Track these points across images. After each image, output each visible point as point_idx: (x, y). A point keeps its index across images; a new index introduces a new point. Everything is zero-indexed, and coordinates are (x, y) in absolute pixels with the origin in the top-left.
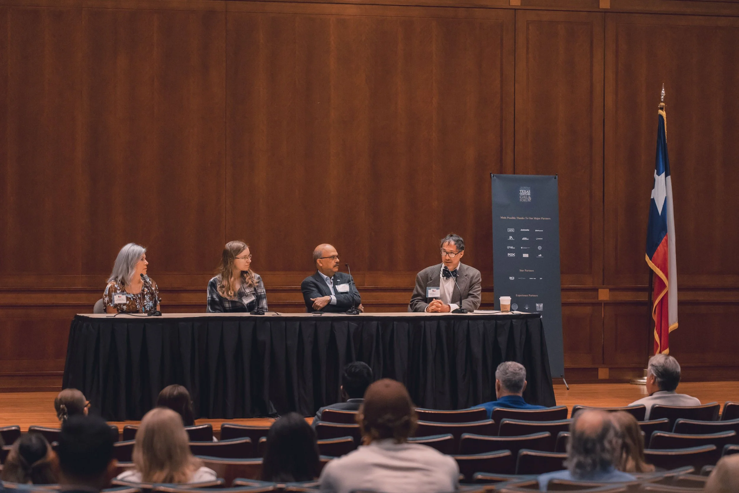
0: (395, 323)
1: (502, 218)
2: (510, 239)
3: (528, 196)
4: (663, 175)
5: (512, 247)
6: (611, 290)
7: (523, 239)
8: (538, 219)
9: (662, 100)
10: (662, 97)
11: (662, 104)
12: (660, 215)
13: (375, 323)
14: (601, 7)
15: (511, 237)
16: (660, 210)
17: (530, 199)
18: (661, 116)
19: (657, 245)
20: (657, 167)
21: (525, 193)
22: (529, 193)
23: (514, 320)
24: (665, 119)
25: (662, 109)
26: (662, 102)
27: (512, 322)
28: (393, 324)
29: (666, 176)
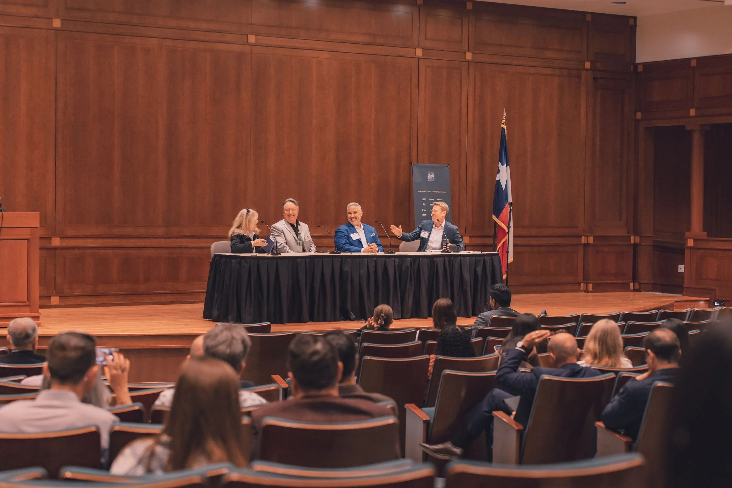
0: (421, 259)
1: (419, 191)
2: (423, 205)
3: (432, 178)
4: (505, 165)
5: (424, 210)
6: (470, 237)
7: (431, 205)
8: (439, 192)
9: (504, 118)
10: (504, 117)
11: (504, 121)
12: (504, 190)
13: (409, 259)
14: (466, 58)
15: (424, 204)
16: (504, 188)
17: (434, 180)
18: (503, 128)
19: (503, 209)
20: (500, 160)
21: (431, 176)
22: (433, 176)
23: (486, 257)
24: (506, 130)
25: (503, 124)
26: (504, 120)
27: (484, 258)
28: (419, 260)
29: (507, 166)
